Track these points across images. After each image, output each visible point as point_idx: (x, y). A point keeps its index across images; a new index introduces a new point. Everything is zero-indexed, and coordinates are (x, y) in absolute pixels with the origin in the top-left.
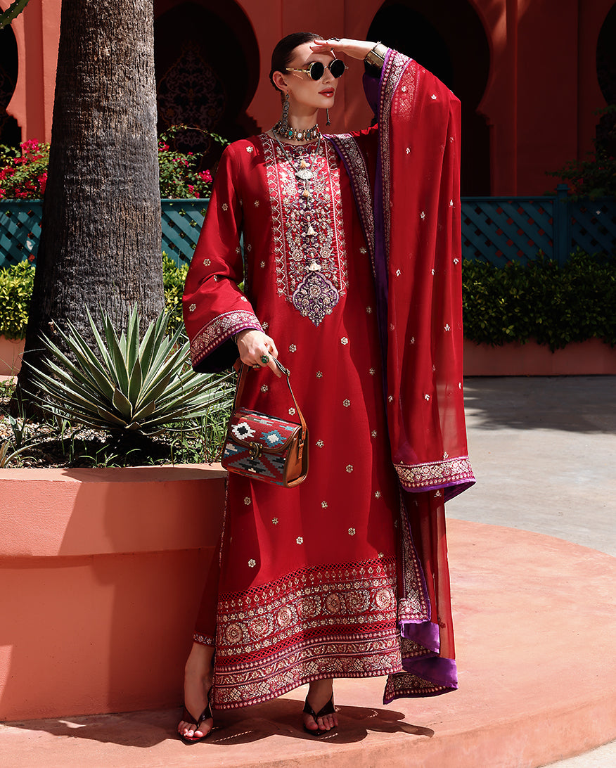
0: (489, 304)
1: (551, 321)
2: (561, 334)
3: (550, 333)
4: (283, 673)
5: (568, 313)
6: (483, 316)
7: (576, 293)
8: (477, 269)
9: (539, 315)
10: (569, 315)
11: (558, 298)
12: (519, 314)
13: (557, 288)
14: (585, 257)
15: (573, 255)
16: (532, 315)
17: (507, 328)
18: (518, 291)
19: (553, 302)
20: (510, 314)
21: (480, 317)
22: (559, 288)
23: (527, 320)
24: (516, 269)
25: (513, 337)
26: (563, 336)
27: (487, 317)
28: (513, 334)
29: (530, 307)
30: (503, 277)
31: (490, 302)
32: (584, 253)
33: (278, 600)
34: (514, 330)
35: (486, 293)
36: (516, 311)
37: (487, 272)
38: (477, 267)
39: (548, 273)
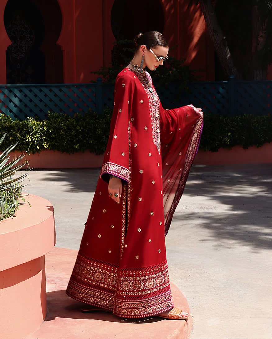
0: (67, 134)
1: (96, 142)
2: (101, 148)
3: (96, 147)
4: (147, 307)
5: (104, 138)
6: (64, 140)
7: (107, 128)
8: (61, 118)
9: (90, 139)
10: (104, 139)
11: (99, 131)
12: (81, 139)
13: (98, 126)
14: (110, 111)
15: (105, 110)
16: (87, 139)
17: (76, 146)
18: (80, 127)
19: (97, 133)
20: (77, 139)
21: (63, 140)
22: (99, 126)
23: (85, 141)
24: (79, 117)
25: (79, 150)
26: (102, 149)
27: (66, 140)
28: (79, 148)
29: (86, 135)
30: (73, 121)
31: (68, 133)
32: (110, 109)
33: (148, 276)
34: (79, 146)
35: (66, 129)
36: (80, 137)
37: (66, 119)
38: (61, 116)
39: (94, 119)
